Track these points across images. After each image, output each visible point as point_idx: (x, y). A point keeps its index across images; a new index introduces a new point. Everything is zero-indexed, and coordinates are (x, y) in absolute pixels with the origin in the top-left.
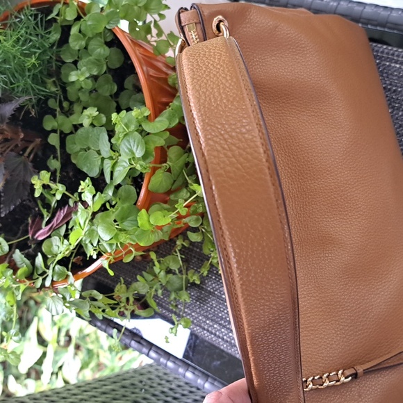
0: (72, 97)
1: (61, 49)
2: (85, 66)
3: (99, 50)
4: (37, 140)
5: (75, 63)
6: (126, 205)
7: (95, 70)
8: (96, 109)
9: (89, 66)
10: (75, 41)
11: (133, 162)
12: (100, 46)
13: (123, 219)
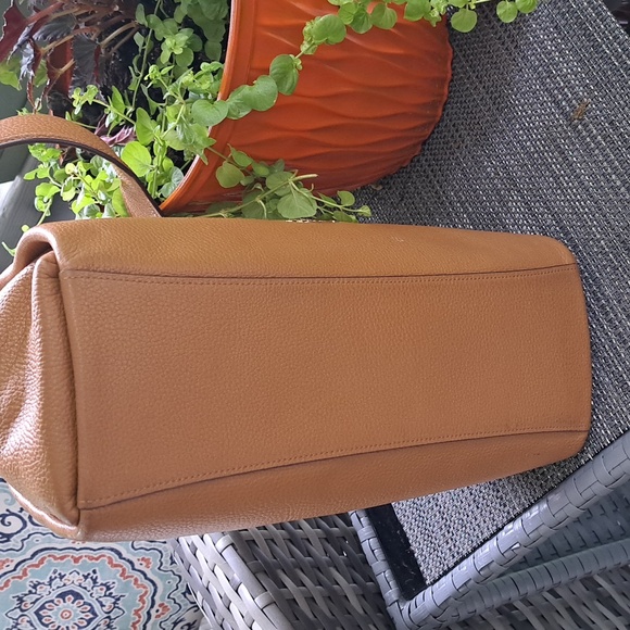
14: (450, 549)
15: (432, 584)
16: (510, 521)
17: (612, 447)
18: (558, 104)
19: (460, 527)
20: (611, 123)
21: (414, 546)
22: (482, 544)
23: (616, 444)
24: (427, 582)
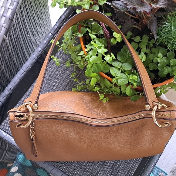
0: (153, 50)
1: (173, 52)
2: (163, 61)
3: (167, 70)
4: (141, 29)
5: (166, 56)
6: (102, 68)
7: (160, 65)
8: (145, 61)
9: (162, 63)
10: (174, 61)
11: (117, 78)
12: (168, 71)
13: (97, 66)
21: (7, 119)
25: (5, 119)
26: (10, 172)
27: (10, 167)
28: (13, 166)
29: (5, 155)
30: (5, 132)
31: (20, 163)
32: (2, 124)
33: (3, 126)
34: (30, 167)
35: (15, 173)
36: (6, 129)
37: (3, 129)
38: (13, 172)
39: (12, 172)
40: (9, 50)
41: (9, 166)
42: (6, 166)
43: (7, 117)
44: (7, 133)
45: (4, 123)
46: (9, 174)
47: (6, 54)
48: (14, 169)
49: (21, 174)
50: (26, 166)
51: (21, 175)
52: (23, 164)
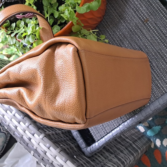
14: (104, 132)
15: (98, 141)
16: (123, 123)
17: (154, 102)
18: (140, 18)
19: (107, 126)
20: (156, 24)
21: (91, 132)
22: (114, 129)
23: (156, 101)
24: (96, 141)
25: (91, 134)
26: (159, 148)
27: (155, 145)
28: (155, 142)
29: (137, 146)
30: (102, 138)
31: (154, 135)
32: (94, 138)
33: (97, 138)
34: (162, 128)
35: (162, 143)
36: (100, 136)
37: (99, 139)
38: (160, 144)
39: (160, 146)
40: (59, 134)
41: (153, 146)
42: (152, 148)
43: (90, 132)
44: (103, 137)
45: (94, 136)
46: (161, 149)
47: (62, 138)
48: (158, 143)
49: (164, 138)
50: (159, 131)
51: (166, 139)
52: (157, 133)
